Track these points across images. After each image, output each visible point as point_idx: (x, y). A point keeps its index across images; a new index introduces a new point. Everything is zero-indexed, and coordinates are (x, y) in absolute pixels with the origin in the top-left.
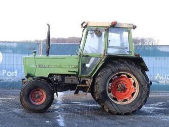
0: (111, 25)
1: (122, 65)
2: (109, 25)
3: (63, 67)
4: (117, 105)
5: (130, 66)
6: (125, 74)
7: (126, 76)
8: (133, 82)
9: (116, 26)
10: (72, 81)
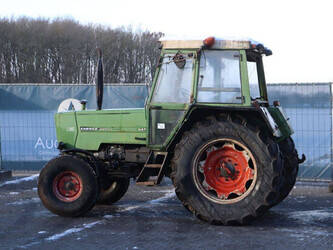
0: (202, 44)
1: (220, 124)
2: (199, 45)
3: (126, 129)
4: (212, 205)
5: (236, 126)
6: (231, 143)
7: (233, 146)
8: (247, 158)
9: (216, 46)
10: (138, 157)
